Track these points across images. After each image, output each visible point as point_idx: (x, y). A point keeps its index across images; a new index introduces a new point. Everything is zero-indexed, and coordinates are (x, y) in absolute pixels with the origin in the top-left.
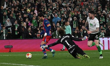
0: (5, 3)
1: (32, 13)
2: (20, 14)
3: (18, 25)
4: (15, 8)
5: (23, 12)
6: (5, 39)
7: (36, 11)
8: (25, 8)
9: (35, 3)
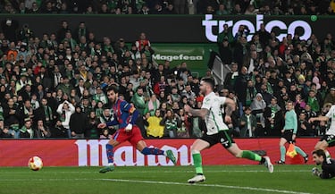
0: (252, 60)
1: (309, 83)
2: (281, 84)
3: (279, 108)
4: (272, 72)
5: (290, 80)
6: (251, 135)
7: (316, 80)
8: (291, 71)
9: (315, 63)
